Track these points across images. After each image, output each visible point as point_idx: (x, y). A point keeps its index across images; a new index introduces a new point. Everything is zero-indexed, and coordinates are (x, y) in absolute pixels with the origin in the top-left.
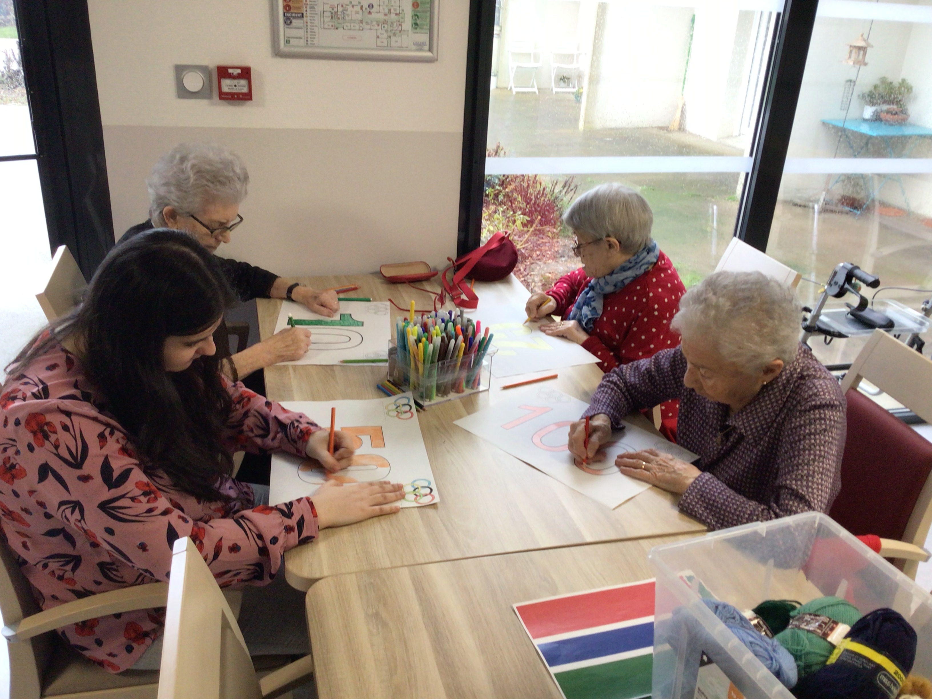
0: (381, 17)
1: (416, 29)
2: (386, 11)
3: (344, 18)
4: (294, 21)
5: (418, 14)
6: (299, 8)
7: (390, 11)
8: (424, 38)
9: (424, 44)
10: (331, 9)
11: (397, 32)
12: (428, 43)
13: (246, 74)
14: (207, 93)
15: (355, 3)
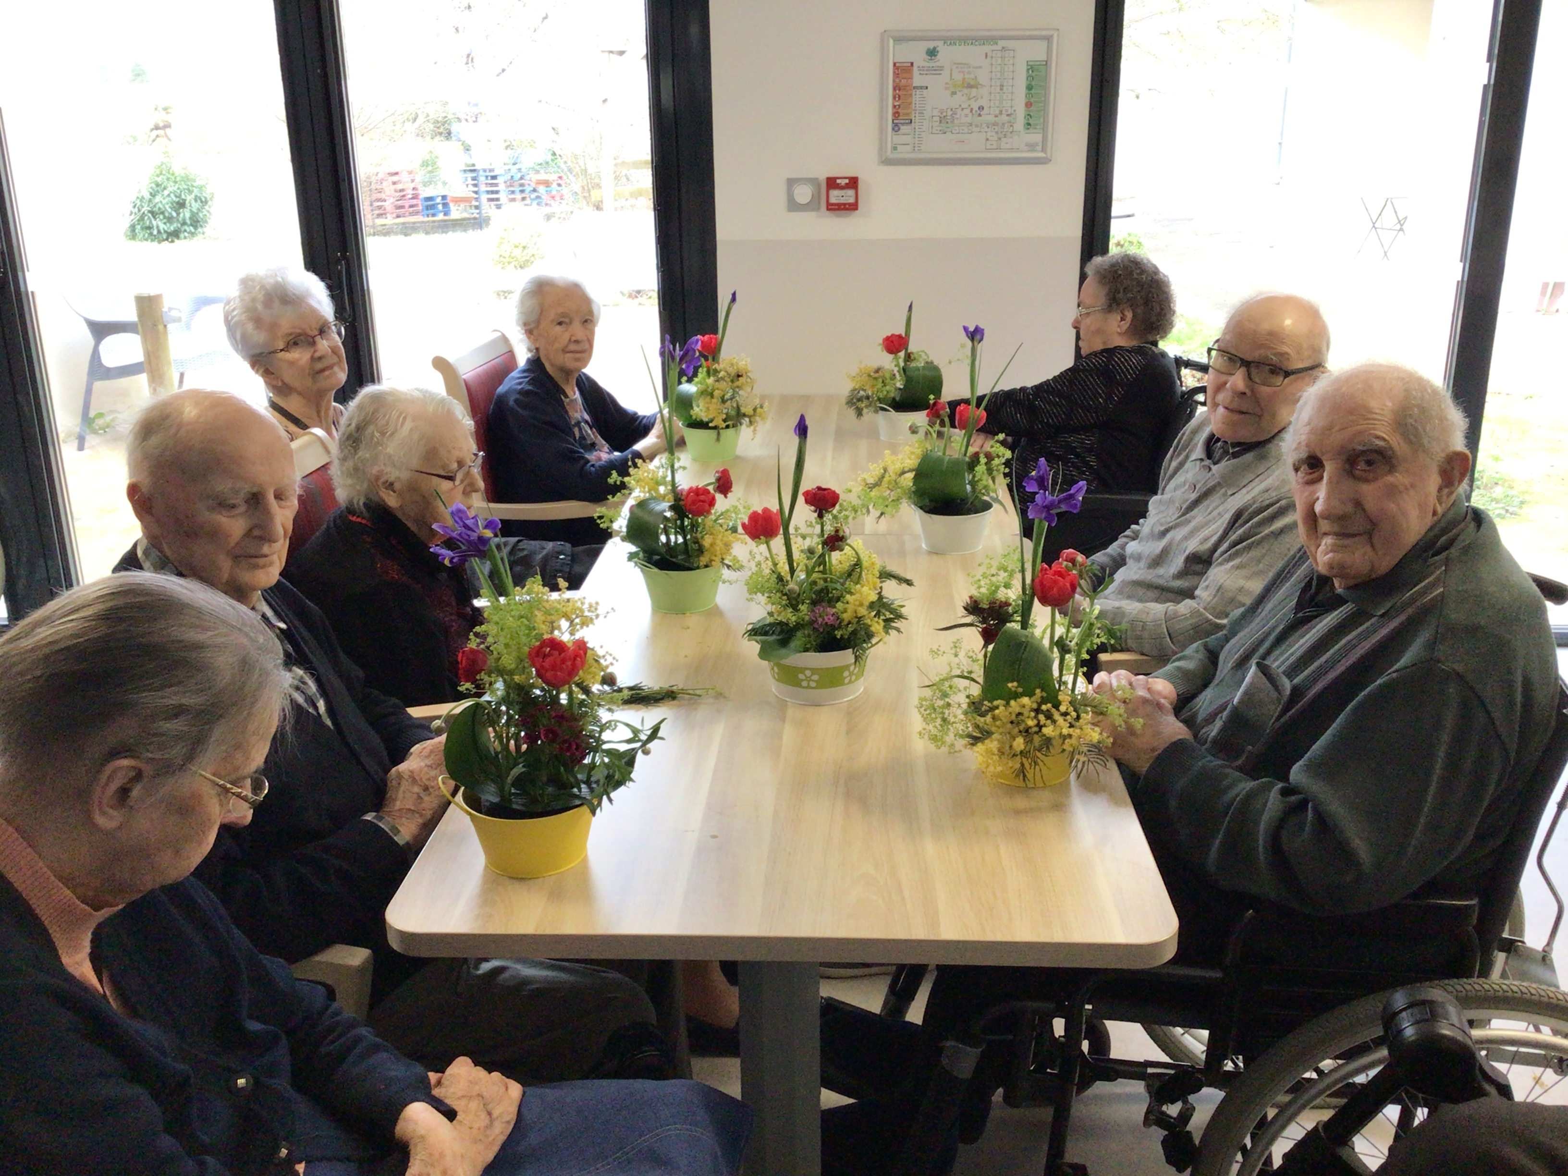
0: (991, 119)
1: (1028, 129)
2: (997, 112)
3: (952, 122)
4: (902, 127)
5: (1032, 114)
6: (908, 114)
7: (1001, 112)
8: (1035, 137)
9: (1037, 144)
10: (939, 114)
11: (1009, 134)
12: (1040, 144)
13: (853, 183)
14: (815, 204)
15: (965, 105)
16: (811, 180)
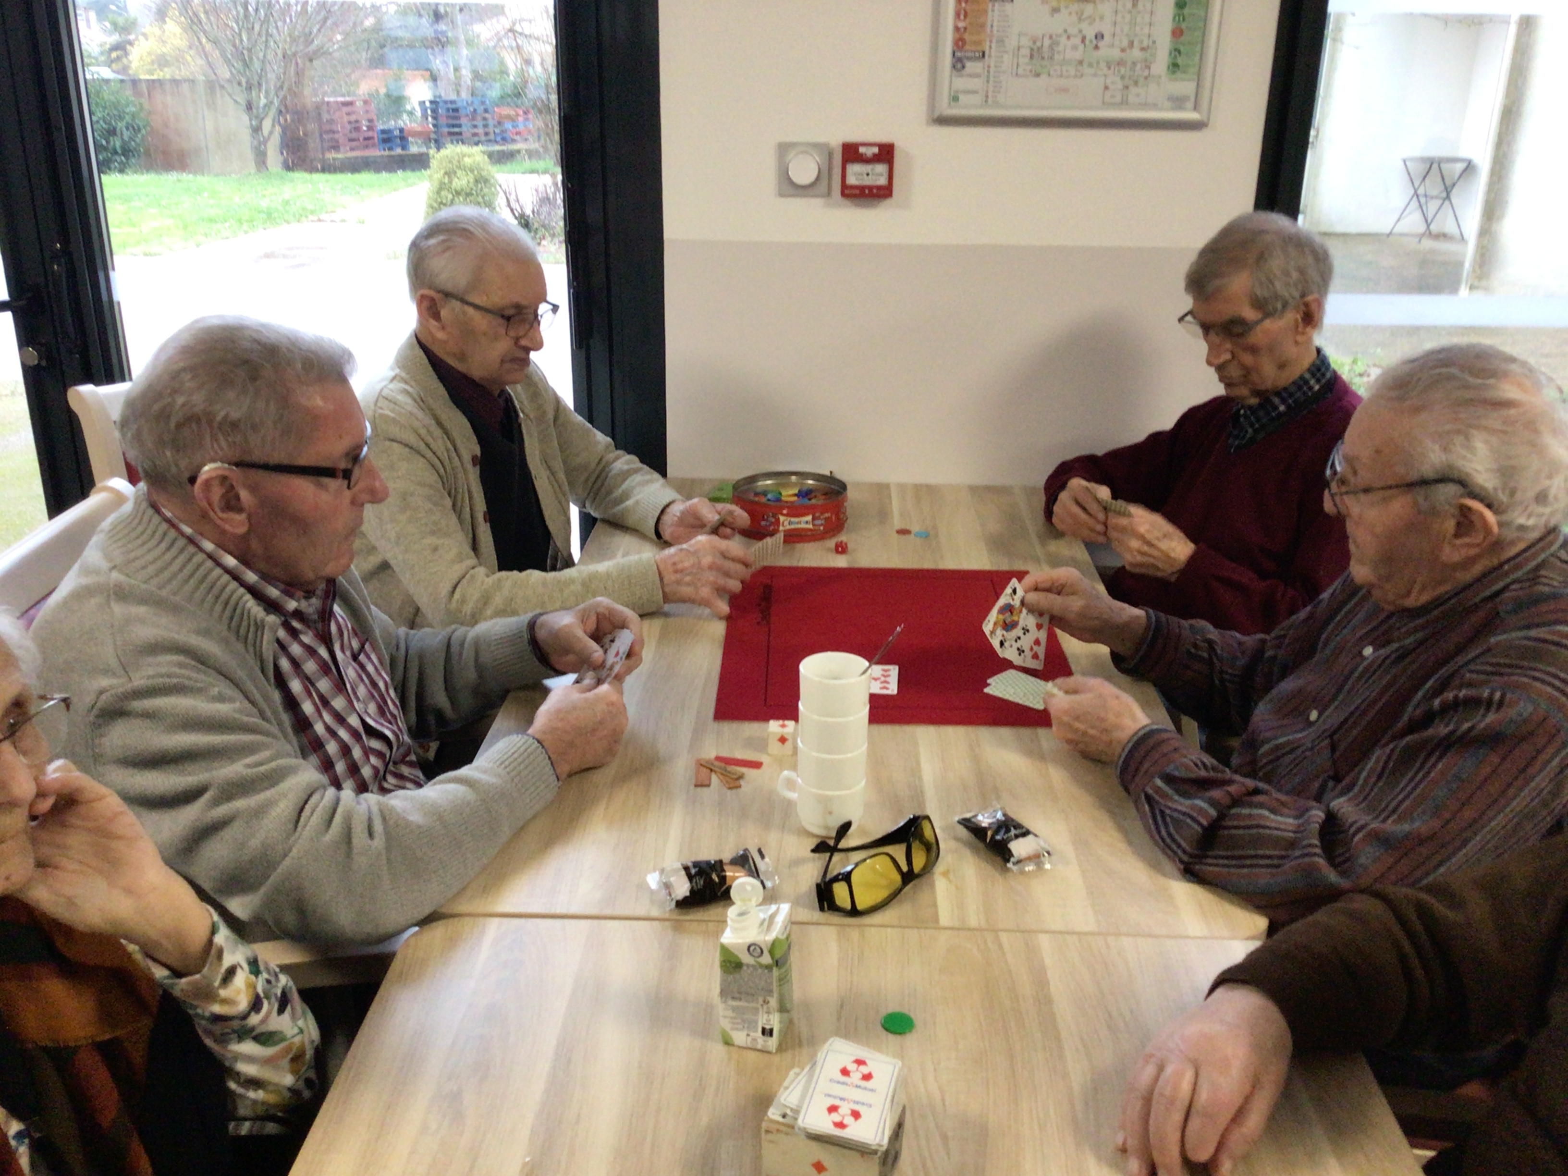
0: (1116, 54)
1: (1174, 72)
2: (1125, 43)
3: (1051, 58)
4: (968, 64)
5: (1182, 49)
6: (979, 43)
7: (1131, 44)
8: (1185, 87)
9: (1186, 98)
10: (1030, 44)
11: (1141, 80)
12: (1193, 99)
13: (886, 153)
14: (823, 186)
15: (1073, 31)
16: (817, 146)
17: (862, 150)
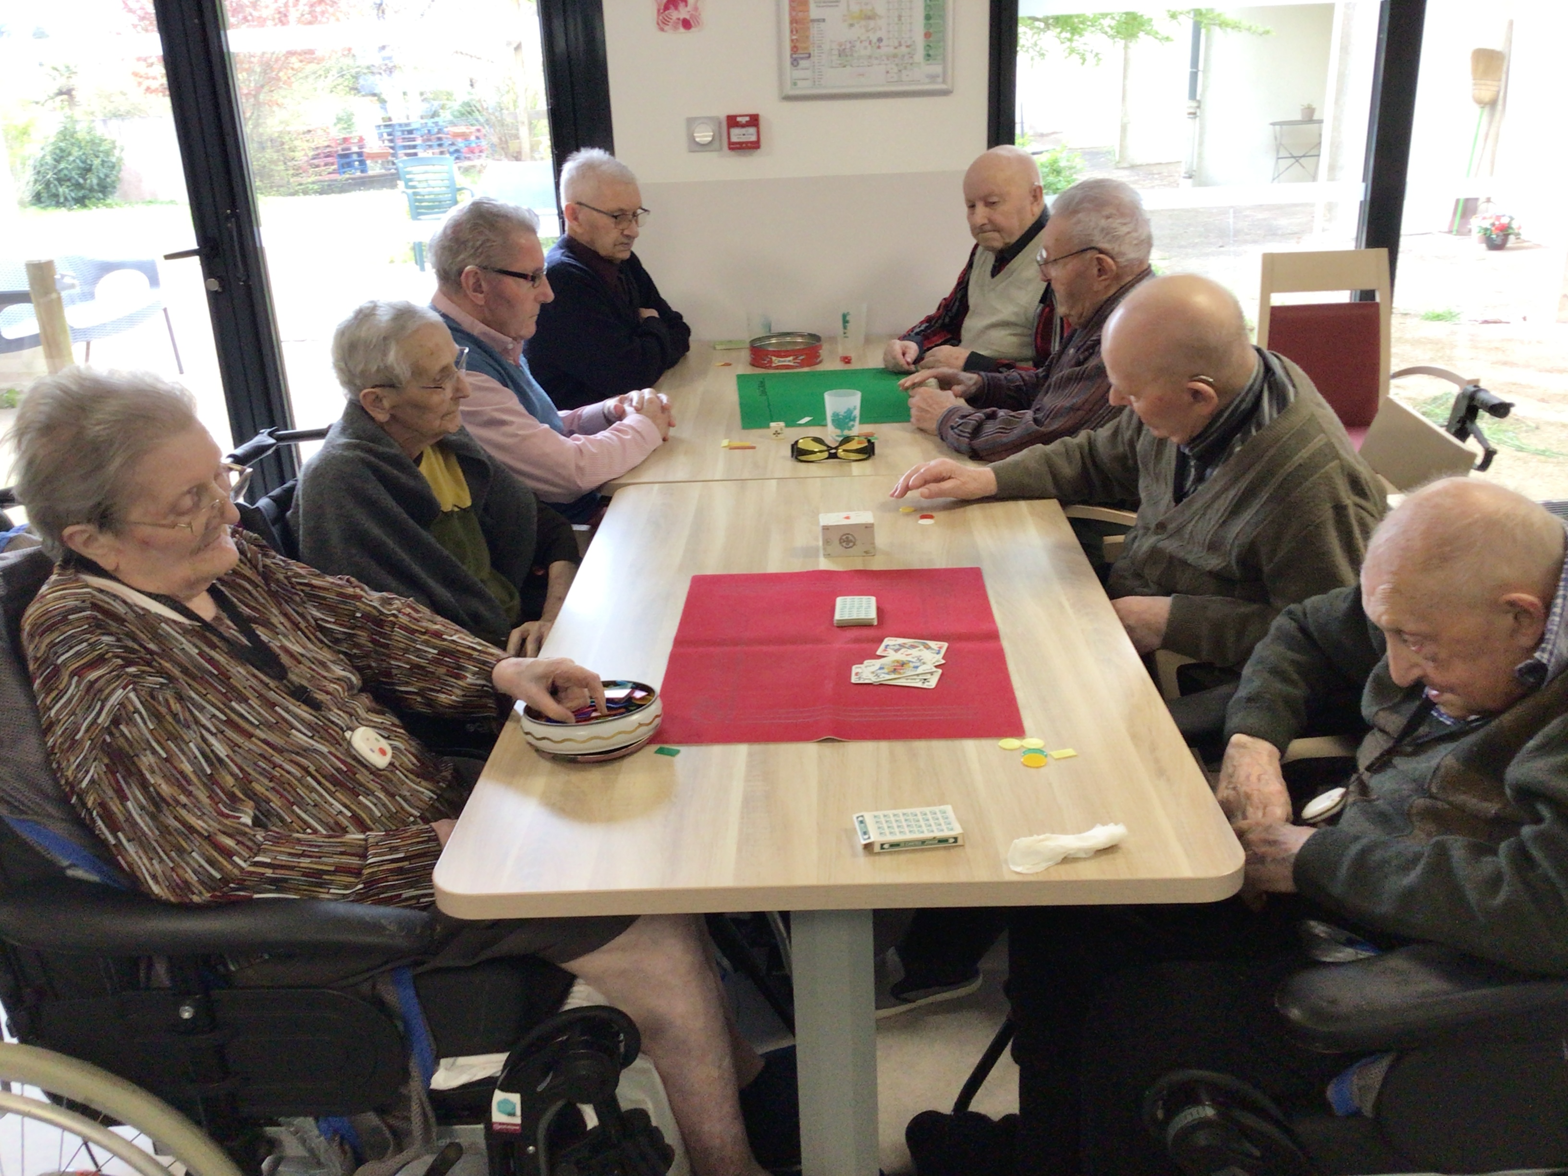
0: (891, 50)
1: (928, 60)
2: (896, 44)
3: (852, 55)
4: (801, 62)
5: (931, 44)
6: (806, 48)
8: (937, 69)
9: (938, 76)
10: (838, 47)
11: (909, 66)
12: (942, 76)
13: (754, 121)
14: (716, 145)
15: (863, 38)
16: (711, 119)
17: (739, 119)
